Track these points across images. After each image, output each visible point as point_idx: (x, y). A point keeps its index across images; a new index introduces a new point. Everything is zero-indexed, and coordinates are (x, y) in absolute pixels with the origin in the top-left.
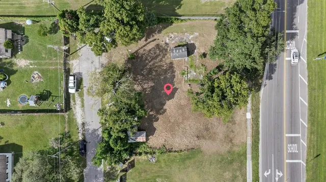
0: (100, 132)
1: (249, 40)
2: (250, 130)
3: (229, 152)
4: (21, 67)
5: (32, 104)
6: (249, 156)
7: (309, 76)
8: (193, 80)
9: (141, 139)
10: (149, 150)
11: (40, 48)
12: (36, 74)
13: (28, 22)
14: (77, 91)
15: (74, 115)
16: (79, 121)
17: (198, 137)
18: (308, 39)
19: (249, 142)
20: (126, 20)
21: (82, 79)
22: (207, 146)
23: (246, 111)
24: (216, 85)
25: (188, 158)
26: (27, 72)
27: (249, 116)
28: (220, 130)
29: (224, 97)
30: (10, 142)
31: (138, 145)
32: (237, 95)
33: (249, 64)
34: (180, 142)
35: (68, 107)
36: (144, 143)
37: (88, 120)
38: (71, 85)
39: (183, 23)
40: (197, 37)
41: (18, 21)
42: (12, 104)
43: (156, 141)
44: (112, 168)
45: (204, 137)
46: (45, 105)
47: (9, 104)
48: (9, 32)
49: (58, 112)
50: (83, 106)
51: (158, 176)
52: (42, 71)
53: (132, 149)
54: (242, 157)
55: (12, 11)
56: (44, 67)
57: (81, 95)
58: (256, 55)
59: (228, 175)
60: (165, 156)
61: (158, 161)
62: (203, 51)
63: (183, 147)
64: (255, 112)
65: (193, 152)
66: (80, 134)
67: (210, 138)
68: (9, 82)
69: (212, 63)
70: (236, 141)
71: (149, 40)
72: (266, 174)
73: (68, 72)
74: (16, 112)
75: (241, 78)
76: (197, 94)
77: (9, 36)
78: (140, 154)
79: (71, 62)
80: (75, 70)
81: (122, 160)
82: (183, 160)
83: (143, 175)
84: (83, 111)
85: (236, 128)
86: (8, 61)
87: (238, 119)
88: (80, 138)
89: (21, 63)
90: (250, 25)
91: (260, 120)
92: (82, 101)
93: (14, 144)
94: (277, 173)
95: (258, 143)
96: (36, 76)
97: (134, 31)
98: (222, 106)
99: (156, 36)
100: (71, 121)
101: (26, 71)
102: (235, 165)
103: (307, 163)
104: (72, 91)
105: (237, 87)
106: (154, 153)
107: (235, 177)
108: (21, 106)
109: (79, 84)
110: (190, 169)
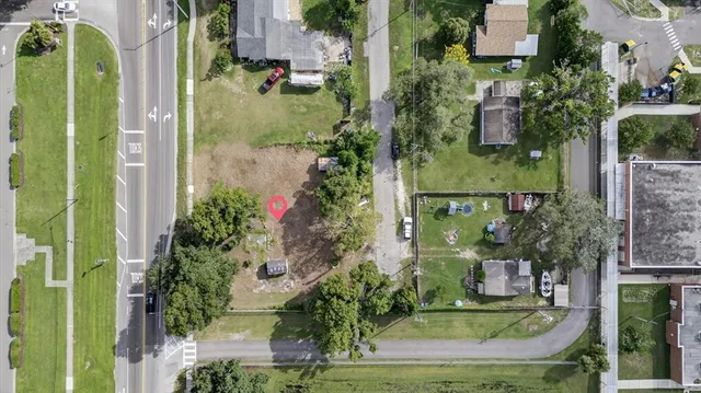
0: (375, 169)
1: (193, 276)
2: (190, 172)
3: (215, 144)
4: (470, 249)
5: (454, 204)
6: (190, 139)
7: (115, 239)
8: (260, 233)
9: (323, 162)
10: (315, 146)
11: (447, 273)
12: (451, 240)
13: (459, 304)
14: (402, 220)
15: (406, 191)
16: (400, 183)
17: (255, 163)
18: (116, 285)
19: (190, 157)
21: (397, 234)
22: (246, 153)
23: (194, 195)
24: (231, 227)
25: (266, 136)
26: (462, 243)
27: (191, 189)
28: (227, 172)
29: (223, 212)
30: (483, 158)
31: (329, 154)
32: (208, 214)
33: (193, 250)
34: (276, 157)
35: (413, 199)
36: (322, 156)
37: (390, 185)
38: (408, 227)
39: (272, 305)
40: (256, 287)
41: (474, 305)
42: (480, 205)
43: (307, 158)
44: (360, 125)
45: (248, 162)
46: (440, 203)
47: (485, 204)
48: (480, 292)
49: (425, 195)
50: (396, 201)
51: (304, 114)
52: (443, 243)
53: (334, 151)
54: (199, 137)
55: (481, 318)
56: (443, 249)
57: (398, 214)
58: (184, 261)
59: (217, 115)
60: (295, 139)
61: (305, 133)
62: (248, 270)
63: (273, 149)
64: (182, 195)
65: (261, 144)
66: (399, 167)
67: (239, 161)
68: (485, 230)
69: (236, 255)
70: (207, 157)
71: (315, 283)
72: (169, 116)
73: (414, 244)
74: (476, 195)
75: (201, 234)
76: (254, 216)
77: (480, 285)
78: (326, 142)
79: (411, 255)
80: (406, 245)
81: (347, 136)
82: (273, 134)
83: (323, 117)
84: (395, 195)
85: (207, 173)
86: (486, 257)
87: (205, 185)
88: (399, 162)
89: (469, 254)
90: (192, 293)
91: (176, 184)
92: (396, 208)
93: (480, 155)
94: (155, 117)
95: (179, 155)
96: (452, 238)
98: (225, 202)
99: (306, 289)
100: (409, 183)
101: (465, 245)
102: (207, 127)
103: (117, 129)
104: (408, 219)
105: (206, 223)
106: (309, 143)
107: (209, 112)
108: (471, 201)
109: (401, 226)
110: (264, 122)
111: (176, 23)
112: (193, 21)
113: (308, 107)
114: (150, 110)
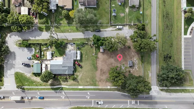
0: (103, 37)
2: (104, 87)
3: (96, 80)
4: (126, 10)
5: (113, 14)
6: (95, 87)
7: (122, 108)
8: (121, 68)
9: (101, 50)
10: (97, 53)
11: (132, 16)
13: (141, 12)
14: (118, 29)
15: (109, 28)
16: (107, 29)
17: (101, 70)
18: (136, 108)
19: (100, 87)
20: (141, 46)
21: (121, 30)
22: (98, 73)
23: (110, 86)
24: (120, 75)
25: (94, 66)
27: (109, 87)
28: (104, 77)
29: (116, 77)
30: (100, 6)
32: (117, 81)
33: (127, 85)
34: (100, 64)
35: (112, 26)
36: (100, 51)
37: (107, 32)
38: (120, 27)
39: (141, 65)
40: (136, 69)
41: (141, 8)
42: (113, 7)
43: (100, 55)
44: (91, 41)
45: (101, 72)
46: (113, 18)
47: (113, 6)
48: (138, 6)
49: (110, 22)
50: (112, 31)
51: (88, 56)
52: (124, 17)
53: (98, 48)
54: (94, 85)
55: (145, 6)
56: (126, 17)
57: (116, 30)
58: (130, 87)
59: (88, 80)
60: (95, 58)
61: (93, 56)
62: (131, 71)
63: (98, 64)
64: (110, 90)
65: (96, 68)
66: (102, 30)
67: (101, 74)
68: (120, 5)
69: (127, 74)
70: (100, 83)
71: (135, 53)
72: (88, 93)
73: (124, 25)
74: (110, 8)
75: (123, 83)
76: (117, 69)
77: (136, 6)
78: (96, 50)
79: (127, 26)
80: (125, 28)
81: (94, 44)
82: (93, 65)
83: (88, 51)
84: (111, 31)
85: (104, 83)
86: (128, 5)
87: (107, 83)
88: (101, 30)
91: (107, 91)
92: (114, 30)
93: (99, 7)
94: (89, 97)
95: (99, 90)
96: (123, 15)
97: (138, 48)
98: (114, 76)
99: (137, 56)
100: (107, 27)
101: (124, 11)
102: (92, 82)
103: (92, 107)
104: (117, 27)
105: (120, 81)
106: (96, 55)
107: (87, 82)
108: (112, 10)
109: (119, 29)
110: (90, 67)
111: (63, 91)
112: (63, 86)
113: (86, 55)
114: (87, 98)
